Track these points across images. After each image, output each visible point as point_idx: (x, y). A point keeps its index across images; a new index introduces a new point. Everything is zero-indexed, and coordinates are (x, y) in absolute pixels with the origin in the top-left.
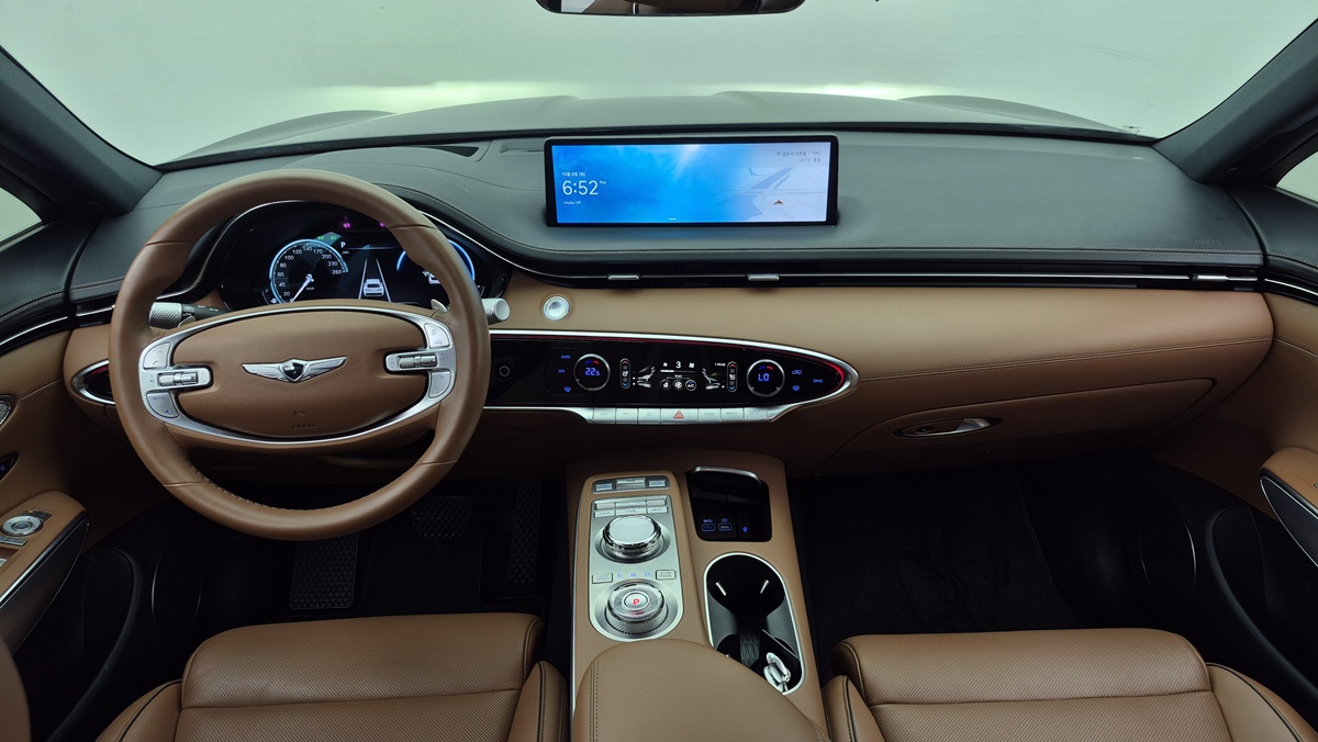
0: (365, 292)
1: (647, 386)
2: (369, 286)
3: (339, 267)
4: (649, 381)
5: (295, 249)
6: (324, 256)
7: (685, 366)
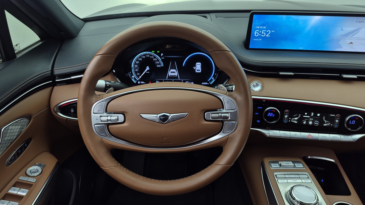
0: (170, 75)
1: (296, 122)
2: (171, 72)
3: (160, 64)
4: (297, 120)
5: (143, 56)
6: (154, 59)
7: (315, 115)
